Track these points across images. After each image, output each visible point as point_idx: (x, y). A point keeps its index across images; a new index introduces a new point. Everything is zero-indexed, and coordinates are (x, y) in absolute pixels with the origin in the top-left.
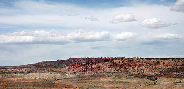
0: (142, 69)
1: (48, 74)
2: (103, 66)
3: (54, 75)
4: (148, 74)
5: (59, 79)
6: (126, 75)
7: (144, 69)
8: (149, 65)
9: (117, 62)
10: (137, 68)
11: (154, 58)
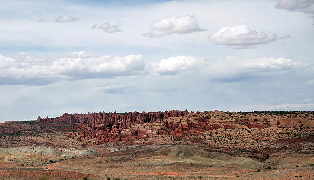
0: (231, 137)
1: (25, 149)
2: (145, 130)
3: (39, 151)
4: (247, 145)
5: (53, 159)
6: (202, 150)
7: (235, 135)
8: (245, 127)
9: (175, 122)
10: (221, 133)
11: (253, 113)
